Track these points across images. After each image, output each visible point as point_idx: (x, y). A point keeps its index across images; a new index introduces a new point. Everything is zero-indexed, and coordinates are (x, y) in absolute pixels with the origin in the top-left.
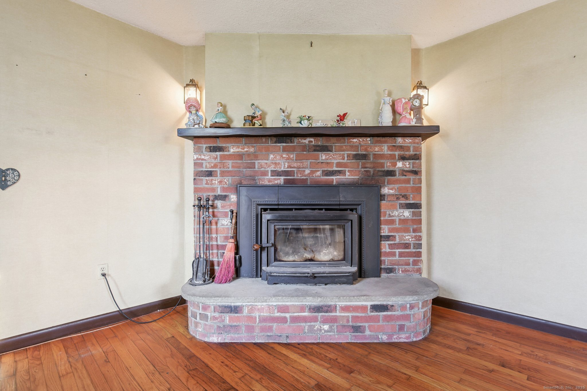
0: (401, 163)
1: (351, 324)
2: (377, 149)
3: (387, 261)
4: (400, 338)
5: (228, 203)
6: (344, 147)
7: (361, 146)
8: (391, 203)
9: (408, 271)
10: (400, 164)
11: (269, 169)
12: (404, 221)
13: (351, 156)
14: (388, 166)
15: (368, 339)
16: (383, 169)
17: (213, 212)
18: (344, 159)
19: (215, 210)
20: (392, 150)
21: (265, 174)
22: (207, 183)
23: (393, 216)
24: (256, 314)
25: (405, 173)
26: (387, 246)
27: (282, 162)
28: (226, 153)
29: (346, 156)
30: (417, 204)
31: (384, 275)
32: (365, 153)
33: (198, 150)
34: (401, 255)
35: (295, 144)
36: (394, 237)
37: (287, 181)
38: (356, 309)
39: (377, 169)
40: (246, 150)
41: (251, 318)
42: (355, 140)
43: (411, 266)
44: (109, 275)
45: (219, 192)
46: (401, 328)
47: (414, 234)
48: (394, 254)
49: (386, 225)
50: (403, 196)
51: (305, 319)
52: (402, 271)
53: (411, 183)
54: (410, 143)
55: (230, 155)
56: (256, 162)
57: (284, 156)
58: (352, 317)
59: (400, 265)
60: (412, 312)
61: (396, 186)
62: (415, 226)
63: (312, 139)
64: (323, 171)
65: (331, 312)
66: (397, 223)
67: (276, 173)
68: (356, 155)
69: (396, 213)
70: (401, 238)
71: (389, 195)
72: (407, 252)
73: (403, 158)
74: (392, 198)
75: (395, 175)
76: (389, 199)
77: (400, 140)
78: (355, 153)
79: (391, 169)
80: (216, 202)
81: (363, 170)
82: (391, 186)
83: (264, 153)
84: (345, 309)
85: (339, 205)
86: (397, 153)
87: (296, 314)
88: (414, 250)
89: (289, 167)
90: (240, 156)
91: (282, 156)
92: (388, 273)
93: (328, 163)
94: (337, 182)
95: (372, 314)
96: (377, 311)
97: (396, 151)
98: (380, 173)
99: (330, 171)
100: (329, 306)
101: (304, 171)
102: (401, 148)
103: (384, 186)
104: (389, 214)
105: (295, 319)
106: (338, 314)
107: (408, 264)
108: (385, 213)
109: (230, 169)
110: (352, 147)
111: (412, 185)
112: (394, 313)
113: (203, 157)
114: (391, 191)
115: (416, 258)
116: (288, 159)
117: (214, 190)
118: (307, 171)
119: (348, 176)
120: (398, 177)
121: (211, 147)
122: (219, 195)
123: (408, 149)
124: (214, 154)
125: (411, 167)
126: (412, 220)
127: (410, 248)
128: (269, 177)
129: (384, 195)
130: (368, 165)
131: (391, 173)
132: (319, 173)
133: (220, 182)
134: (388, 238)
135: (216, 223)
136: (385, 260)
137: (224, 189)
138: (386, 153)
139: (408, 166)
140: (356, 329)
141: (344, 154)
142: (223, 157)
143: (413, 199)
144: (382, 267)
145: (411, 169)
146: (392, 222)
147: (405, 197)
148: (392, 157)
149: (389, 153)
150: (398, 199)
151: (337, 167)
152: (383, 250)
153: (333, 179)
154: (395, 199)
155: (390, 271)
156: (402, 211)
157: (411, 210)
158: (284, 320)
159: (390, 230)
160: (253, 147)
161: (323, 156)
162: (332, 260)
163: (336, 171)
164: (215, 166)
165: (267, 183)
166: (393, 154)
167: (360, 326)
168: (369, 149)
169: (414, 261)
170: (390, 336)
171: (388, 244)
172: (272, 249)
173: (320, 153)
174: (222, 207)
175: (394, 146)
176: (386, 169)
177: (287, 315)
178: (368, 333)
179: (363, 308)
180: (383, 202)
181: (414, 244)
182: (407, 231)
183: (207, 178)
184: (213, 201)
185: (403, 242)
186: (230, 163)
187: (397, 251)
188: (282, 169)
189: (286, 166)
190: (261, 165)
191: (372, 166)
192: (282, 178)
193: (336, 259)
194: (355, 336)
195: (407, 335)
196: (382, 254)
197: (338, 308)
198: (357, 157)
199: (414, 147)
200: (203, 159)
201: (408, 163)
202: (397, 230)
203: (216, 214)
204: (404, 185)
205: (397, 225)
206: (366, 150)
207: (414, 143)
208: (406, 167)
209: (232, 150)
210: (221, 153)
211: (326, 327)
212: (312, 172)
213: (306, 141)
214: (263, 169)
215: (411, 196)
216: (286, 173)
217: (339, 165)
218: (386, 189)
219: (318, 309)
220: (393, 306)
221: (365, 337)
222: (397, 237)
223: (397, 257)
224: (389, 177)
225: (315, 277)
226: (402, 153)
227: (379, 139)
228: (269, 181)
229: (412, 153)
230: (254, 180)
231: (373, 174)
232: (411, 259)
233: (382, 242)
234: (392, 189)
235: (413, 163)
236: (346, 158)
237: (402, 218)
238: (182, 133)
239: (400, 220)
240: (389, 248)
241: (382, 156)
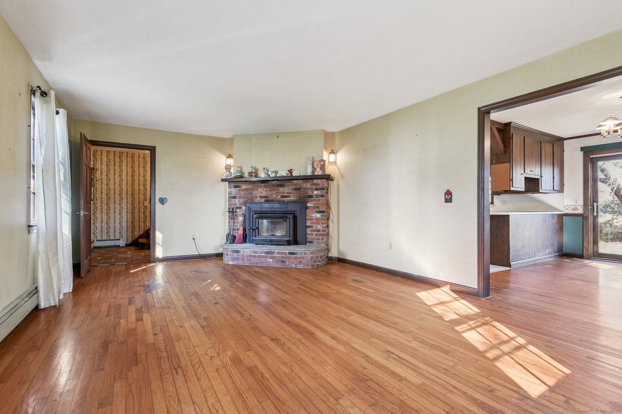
0: (316, 191)
1: (280, 259)
2: (305, 185)
3: (309, 238)
4: (300, 266)
5: (242, 210)
6: (290, 185)
7: (298, 184)
8: (311, 211)
9: (319, 243)
10: (315, 192)
11: (258, 195)
12: (317, 219)
13: (293, 189)
14: (310, 193)
15: (287, 266)
16: (308, 195)
17: (236, 214)
18: (290, 190)
19: (237, 213)
20: (311, 186)
21: (257, 197)
22: (233, 202)
23: (312, 217)
24: (245, 254)
25: (318, 197)
26: (310, 231)
27: (263, 192)
28: (241, 188)
29: (291, 189)
30: (323, 211)
31: (308, 244)
32: (299, 187)
33: (230, 187)
34: (316, 235)
35: (269, 184)
36: (313, 226)
37: (266, 201)
38: (282, 253)
39: (305, 195)
40: (249, 187)
41: (243, 255)
42: (295, 181)
43: (321, 240)
44: (195, 239)
45: (238, 206)
46: (301, 262)
47: (322, 225)
48: (313, 235)
49: (308, 221)
50: (317, 207)
51: (263, 257)
52: (316, 243)
53: (321, 201)
54: (320, 182)
55: (243, 189)
56: (253, 192)
57: (265, 189)
58: (281, 256)
59: (316, 240)
60: (305, 256)
61: (314, 203)
62: (323, 222)
63: (276, 182)
64: (281, 196)
65: (273, 254)
66: (314, 220)
67: (261, 197)
68: (295, 188)
69: (313, 215)
70: (316, 227)
71: (310, 207)
72: (319, 234)
73: (317, 189)
74: (312, 208)
75: (313, 197)
76: (310, 209)
77: (315, 181)
78: (295, 187)
79: (311, 194)
80: (237, 210)
81: (298, 195)
82: (311, 203)
83: (256, 188)
84: (278, 253)
85: (287, 211)
86: (314, 187)
87: (260, 254)
88: (322, 233)
89: (267, 194)
90: (246, 190)
91: (264, 190)
92: (310, 243)
93: (283, 192)
94: (287, 201)
95: (289, 256)
96: (291, 255)
97: (313, 186)
98: (306, 197)
99: (284, 196)
100: (272, 252)
101: (273, 196)
102: (316, 184)
103: (308, 202)
104: (311, 216)
105: (259, 257)
106: (276, 255)
107: (319, 239)
108: (309, 215)
109: (243, 195)
110: (294, 184)
111: (321, 202)
112: (297, 256)
113: (232, 190)
114: (311, 205)
115: (323, 237)
116: (266, 191)
117: (236, 204)
118: (274, 196)
119: (292, 198)
120: (314, 198)
121: (235, 186)
122: (238, 207)
123: (319, 185)
124: (236, 189)
125: (321, 193)
126: (321, 218)
127: (320, 232)
128: (259, 199)
129: (308, 207)
130: (301, 193)
131: (311, 196)
132: (279, 197)
133: (239, 201)
134: (310, 227)
135: (237, 219)
136: (308, 237)
137: (240, 204)
138: (309, 187)
139: (319, 193)
140: (283, 262)
141: (290, 188)
142: (240, 190)
143: (322, 209)
144: (307, 240)
145: (321, 194)
146: (312, 219)
147: (318, 207)
148: (312, 189)
149: (311, 187)
150: (314, 208)
151: (287, 194)
152: (308, 232)
153: (285, 199)
154: (313, 209)
155: (311, 242)
156: (316, 214)
157: (321, 214)
158: (255, 257)
159: (311, 223)
160: (252, 185)
161: (281, 189)
162: (282, 236)
163: (286, 196)
164: (237, 194)
165: (257, 201)
166: (312, 188)
167: (284, 261)
168: (301, 185)
169: (322, 238)
170: (296, 265)
171: (310, 230)
172: (257, 230)
173: (280, 188)
174: (239, 212)
175: (313, 184)
176: (309, 194)
177: (257, 255)
178: (287, 263)
179: (285, 253)
180: (308, 210)
181: (322, 230)
182: (319, 224)
183: (233, 199)
184: (236, 209)
185: (317, 229)
186: (242, 193)
187: (314, 233)
188: (264, 195)
189: (265, 194)
190: (255, 194)
191: (303, 193)
192: (264, 199)
193: (283, 235)
194: (282, 265)
195: (303, 265)
196: (307, 234)
197: (276, 253)
198: (296, 189)
199: (322, 184)
200: (232, 191)
201: (319, 192)
202: (314, 223)
203: (237, 215)
204: (317, 202)
205: (314, 221)
206: (300, 186)
207: (322, 182)
208: (318, 194)
209: (243, 187)
210: (239, 188)
211: (271, 260)
212: (276, 196)
213: (274, 182)
214: (256, 195)
215: (321, 207)
216: (265, 197)
217: (288, 193)
218: (309, 204)
219: (268, 253)
220: (297, 253)
221: (286, 265)
222: (314, 227)
223: (314, 236)
224: (310, 198)
225: (271, 241)
226: (317, 187)
227: (306, 180)
228: (259, 200)
229: (321, 187)
230: (252, 200)
231: (303, 197)
232: (321, 237)
233: (307, 229)
234: (312, 204)
235: (322, 192)
236: (291, 190)
237: (316, 217)
238: (223, 180)
239: (315, 218)
240: (311, 232)
241: (307, 189)
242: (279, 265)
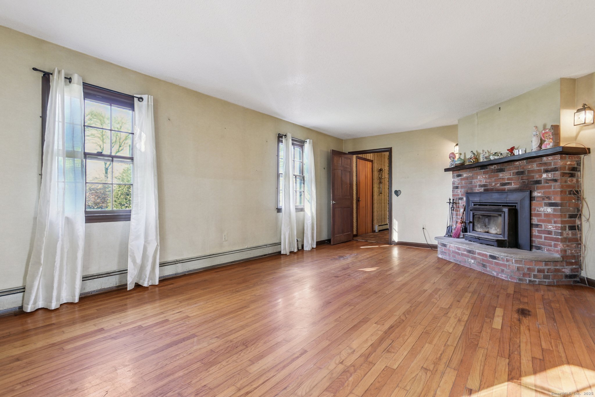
0: (545, 174)
1: (481, 262)
2: (529, 167)
3: (536, 241)
4: (502, 276)
5: (463, 202)
6: (511, 168)
7: (521, 166)
8: (538, 202)
9: (551, 251)
10: (544, 176)
11: (478, 184)
12: (547, 215)
13: (515, 173)
14: (536, 177)
15: (488, 272)
16: (533, 180)
17: (458, 205)
18: (511, 175)
19: (459, 205)
20: (539, 167)
21: (476, 186)
22: (456, 192)
23: (540, 211)
24: (451, 249)
25: (548, 181)
26: (537, 231)
27: (482, 180)
28: (462, 177)
29: (512, 173)
30: (557, 203)
31: (534, 250)
32: (522, 170)
33: (453, 177)
34: (546, 238)
35: (488, 169)
36: (541, 225)
37: (485, 190)
38: (483, 255)
39: (530, 180)
40: (469, 175)
41: (449, 250)
42: (517, 163)
43: (553, 248)
44: (425, 229)
45: (460, 196)
46: (503, 271)
47: (554, 225)
48: (541, 237)
49: (535, 217)
50: (547, 198)
51: (465, 255)
52: (547, 250)
53: (553, 188)
54: (552, 160)
55: (464, 178)
56: (473, 180)
57: (484, 176)
58: (482, 259)
59: (545, 245)
60: (508, 263)
61: (542, 191)
62: (556, 219)
63: (496, 166)
64: (501, 183)
65: (474, 254)
66: (543, 216)
67: (481, 186)
68: (518, 172)
69: (542, 209)
70: (546, 227)
71: (538, 197)
72: (550, 237)
73: (546, 171)
74: (540, 199)
75: (541, 183)
76: (538, 200)
77: (545, 159)
78: (517, 171)
79: (539, 179)
80: (459, 201)
81: (521, 181)
82: (539, 191)
83: (476, 176)
84: (479, 254)
85: (507, 203)
86: (542, 168)
87: (462, 252)
88: (555, 237)
89: (486, 182)
90: (467, 178)
91: (483, 177)
92: (537, 250)
93: (503, 179)
94: (507, 189)
95: (490, 259)
96: (491, 259)
97: (542, 166)
98: (532, 183)
99: (504, 183)
100: (473, 251)
101: (492, 184)
102: (545, 164)
103: (535, 191)
104: (538, 210)
105: (462, 254)
106: (476, 256)
107: (551, 246)
108: (535, 208)
109: (464, 185)
110: (515, 167)
111: (553, 189)
112: (499, 262)
113: (455, 180)
114: (539, 195)
115: (556, 243)
116: (485, 178)
117: (458, 195)
118: (493, 184)
119: (513, 186)
120: (543, 184)
121: (457, 175)
122: (460, 198)
123: (550, 164)
124: (458, 178)
125: (553, 177)
126: (553, 214)
127: (552, 235)
128: (478, 188)
129: (535, 197)
130: (524, 178)
131: (538, 182)
132: (498, 185)
133: (460, 191)
134: (537, 226)
135: (459, 211)
136: (535, 241)
137: (462, 195)
138: (535, 169)
139: (550, 176)
140: (484, 266)
141: (511, 172)
142: (462, 179)
143: (554, 200)
144: (534, 245)
145: (552, 178)
146: (539, 215)
147: (549, 198)
148: (539, 171)
149: (537, 168)
150: (543, 199)
151: (507, 180)
152: (534, 234)
153: (505, 188)
154: (542, 200)
155: (539, 248)
156: (546, 208)
157: (552, 207)
158: (458, 254)
159: (539, 221)
160: (472, 173)
161: (501, 175)
162: (497, 234)
163: (507, 183)
164: (459, 184)
165: (477, 191)
166: (540, 169)
167: (485, 265)
168: (525, 168)
169: (555, 244)
170: (498, 274)
171: (537, 230)
172: (471, 224)
173: (499, 173)
174: (461, 203)
175: (540, 163)
176: (535, 179)
177: (460, 252)
178: (488, 269)
179: (485, 255)
180: (534, 201)
181: (555, 232)
182: (550, 222)
183: (456, 190)
184: (458, 200)
185: (546, 229)
186: (463, 182)
187: (543, 235)
188: (483, 184)
189: (484, 182)
190: (475, 182)
191: (527, 178)
192: (483, 188)
194: (484, 269)
195: (506, 276)
196: (533, 236)
197: (476, 253)
198: (518, 173)
199: (554, 162)
200: (455, 181)
201: (550, 174)
202: (543, 221)
203: (459, 206)
204: (547, 190)
205: (543, 218)
206: (523, 168)
207: (554, 159)
208: (549, 177)
209: (464, 176)
210: (461, 177)
211: (473, 261)
212: (496, 184)
213: (493, 167)
214: (475, 184)
215: (553, 197)
216: (484, 186)
217: (508, 179)
218: (536, 193)
219: (469, 252)
220: (498, 257)
221: (487, 271)
222: (543, 226)
223: (543, 240)
224: (537, 185)
225: (479, 239)
226: (546, 167)
227: (531, 160)
228: (478, 190)
229: (553, 167)
230: (472, 190)
231: (528, 183)
232: (553, 243)
233: (534, 228)
234: (539, 193)
235: (554, 174)
236: (512, 175)
237: (546, 212)
238: (446, 170)
239: (545, 214)
240: (538, 233)
241: (533, 171)
242: (479, 269)
